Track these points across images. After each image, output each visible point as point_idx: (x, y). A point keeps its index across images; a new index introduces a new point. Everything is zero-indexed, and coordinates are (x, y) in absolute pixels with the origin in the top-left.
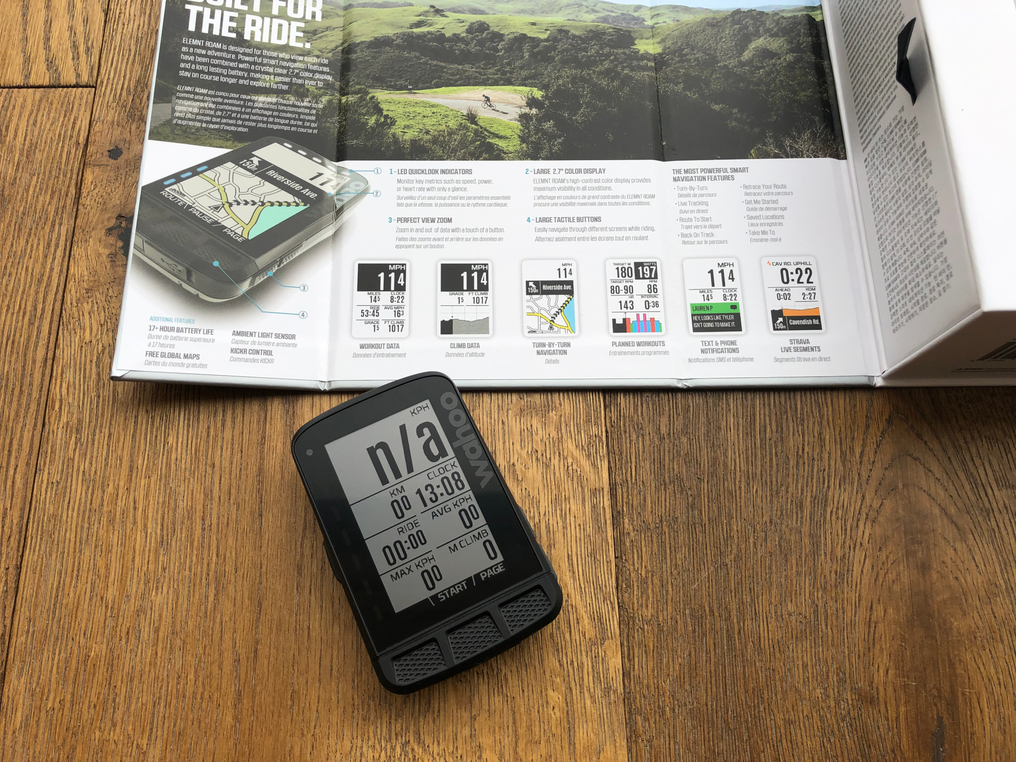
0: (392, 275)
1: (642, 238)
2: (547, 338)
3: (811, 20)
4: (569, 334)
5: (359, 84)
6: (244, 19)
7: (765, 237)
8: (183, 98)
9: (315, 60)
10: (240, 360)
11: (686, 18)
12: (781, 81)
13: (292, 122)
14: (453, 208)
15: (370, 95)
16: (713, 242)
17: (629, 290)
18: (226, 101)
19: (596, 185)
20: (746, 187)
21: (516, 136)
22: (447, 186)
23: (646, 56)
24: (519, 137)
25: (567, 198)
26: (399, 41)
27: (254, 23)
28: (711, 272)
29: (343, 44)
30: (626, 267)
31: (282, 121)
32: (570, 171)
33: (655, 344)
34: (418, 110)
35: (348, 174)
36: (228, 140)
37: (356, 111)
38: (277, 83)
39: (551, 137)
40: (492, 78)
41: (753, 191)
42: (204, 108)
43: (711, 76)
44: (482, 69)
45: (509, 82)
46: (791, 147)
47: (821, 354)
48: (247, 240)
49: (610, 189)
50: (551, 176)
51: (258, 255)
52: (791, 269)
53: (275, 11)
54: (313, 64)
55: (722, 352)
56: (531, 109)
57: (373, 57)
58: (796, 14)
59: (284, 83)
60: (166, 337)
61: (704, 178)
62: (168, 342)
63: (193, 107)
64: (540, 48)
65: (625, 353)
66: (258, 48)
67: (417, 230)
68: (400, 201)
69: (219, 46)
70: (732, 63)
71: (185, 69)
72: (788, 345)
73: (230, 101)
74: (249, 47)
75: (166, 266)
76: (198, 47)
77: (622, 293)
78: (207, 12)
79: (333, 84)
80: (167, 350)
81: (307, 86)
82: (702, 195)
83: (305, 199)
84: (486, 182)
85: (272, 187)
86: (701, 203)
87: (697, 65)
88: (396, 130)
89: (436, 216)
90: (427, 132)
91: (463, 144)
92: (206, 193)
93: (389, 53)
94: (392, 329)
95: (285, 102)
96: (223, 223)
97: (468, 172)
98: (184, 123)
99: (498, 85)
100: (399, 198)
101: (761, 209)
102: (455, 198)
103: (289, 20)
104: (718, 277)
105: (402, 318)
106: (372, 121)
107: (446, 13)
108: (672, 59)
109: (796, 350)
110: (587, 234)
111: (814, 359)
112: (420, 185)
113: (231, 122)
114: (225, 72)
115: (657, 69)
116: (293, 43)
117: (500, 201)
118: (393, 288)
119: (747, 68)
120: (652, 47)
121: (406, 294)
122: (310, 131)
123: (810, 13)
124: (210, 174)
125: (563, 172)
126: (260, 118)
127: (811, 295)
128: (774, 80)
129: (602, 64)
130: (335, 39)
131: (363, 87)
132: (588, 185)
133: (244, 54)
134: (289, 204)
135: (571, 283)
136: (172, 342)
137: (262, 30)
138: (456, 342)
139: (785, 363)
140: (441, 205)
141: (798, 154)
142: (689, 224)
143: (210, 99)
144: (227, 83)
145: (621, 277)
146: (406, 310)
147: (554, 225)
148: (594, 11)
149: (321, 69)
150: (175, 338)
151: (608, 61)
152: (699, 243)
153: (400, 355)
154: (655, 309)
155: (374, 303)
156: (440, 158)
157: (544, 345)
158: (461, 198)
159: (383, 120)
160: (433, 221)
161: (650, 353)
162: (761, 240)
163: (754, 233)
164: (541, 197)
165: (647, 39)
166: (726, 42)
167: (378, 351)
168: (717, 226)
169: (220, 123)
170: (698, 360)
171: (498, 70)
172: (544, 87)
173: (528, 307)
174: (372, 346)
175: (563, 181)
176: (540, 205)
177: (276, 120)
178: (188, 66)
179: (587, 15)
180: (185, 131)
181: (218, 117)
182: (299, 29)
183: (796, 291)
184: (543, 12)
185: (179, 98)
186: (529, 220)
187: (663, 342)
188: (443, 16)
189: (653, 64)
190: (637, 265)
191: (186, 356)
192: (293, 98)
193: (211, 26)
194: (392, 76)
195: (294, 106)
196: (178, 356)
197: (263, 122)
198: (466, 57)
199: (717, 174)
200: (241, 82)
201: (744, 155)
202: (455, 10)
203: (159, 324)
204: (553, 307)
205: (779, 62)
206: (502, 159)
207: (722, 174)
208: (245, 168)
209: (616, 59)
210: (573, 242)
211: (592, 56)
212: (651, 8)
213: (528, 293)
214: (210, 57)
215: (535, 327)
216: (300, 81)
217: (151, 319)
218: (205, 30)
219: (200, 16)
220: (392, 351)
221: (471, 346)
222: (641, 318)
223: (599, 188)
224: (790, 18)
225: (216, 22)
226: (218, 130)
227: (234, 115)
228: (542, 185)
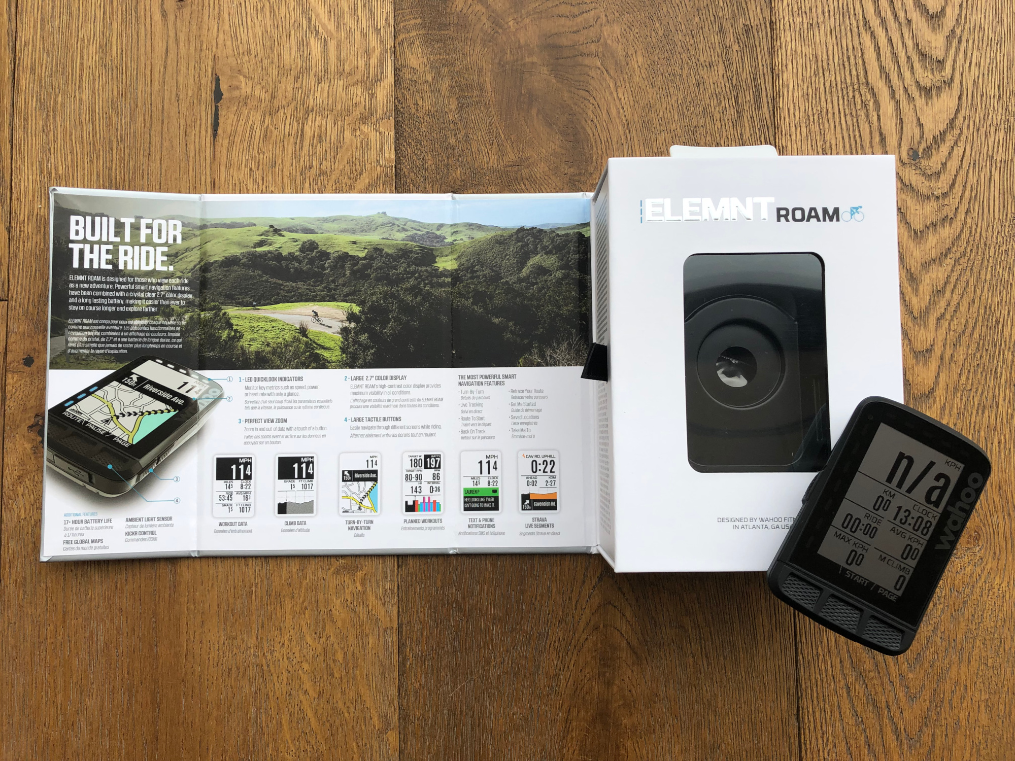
0: (242, 467)
1: (431, 435)
2: (356, 517)
3: (581, 236)
4: (373, 513)
5: (214, 301)
6: (118, 250)
7: (522, 434)
8: (74, 330)
9: (178, 281)
10: (133, 540)
11: (480, 235)
12: (550, 297)
13: (162, 340)
14: (288, 410)
15: (223, 311)
16: (484, 438)
17: (419, 477)
18: (108, 328)
19: (399, 390)
20: (513, 391)
21: (338, 347)
22: (283, 391)
23: (445, 273)
24: (341, 348)
25: (376, 401)
26: (245, 260)
27: (126, 253)
28: (481, 462)
29: (200, 262)
30: (418, 458)
31: (154, 340)
32: (379, 378)
33: (435, 521)
34: (262, 324)
35: (207, 382)
36: (112, 362)
37: (212, 326)
38: (148, 306)
39: (366, 348)
40: (320, 295)
41: (517, 395)
42: (91, 336)
43: (495, 292)
44: (312, 286)
45: (333, 299)
46: (551, 357)
47: (555, 530)
48: (132, 445)
49: (409, 393)
50: (364, 382)
51: (140, 457)
52: (540, 461)
53: (143, 240)
54: (177, 285)
55: (483, 527)
56: (350, 323)
57: (225, 276)
58: (568, 232)
59: (153, 306)
60: (77, 529)
61: (482, 384)
62: (79, 532)
63: (82, 337)
64: (359, 266)
65: (413, 529)
66: (131, 277)
67: (260, 429)
68: (247, 405)
69: (98, 279)
70: (512, 279)
71: (74, 304)
72: (530, 522)
73: (111, 328)
74: (123, 276)
75: (73, 473)
76: (82, 282)
77: (414, 480)
78: (87, 248)
79: (194, 301)
80: (79, 538)
81: (172, 306)
82: (479, 398)
83: (175, 406)
84: (313, 388)
85: (149, 399)
86: (478, 405)
87: (484, 281)
88: (244, 343)
89: (274, 417)
90: (268, 345)
91: (296, 355)
92: (98, 409)
93: (237, 271)
94: (242, 510)
95: (154, 323)
96: (113, 433)
97: (300, 379)
98: (76, 351)
99: (324, 301)
100: (247, 402)
101: (523, 410)
102: (289, 402)
103: (155, 245)
104: (485, 466)
105: (249, 501)
106: (225, 335)
107: (283, 233)
108: (465, 276)
109: (536, 526)
110: (390, 431)
111: (548, 534)
112: (262, 391)
113: (114, 346)
114: (105, 301)
115: (453, 284)
116: (159, 268)
117: (324, 404)
118: (242, 477)
119: (524, 284)
120: (450, 263)
121: (252, 482)
122: (176, 346)
123: (580, 231)
124: (100, 393)
125: (373, 379)
126: (136, 340)
127: (552, 482)
128: (544, 296)
129: (408, 281)
130: (193, 259)
131: (217, 303)
132: (393, 390)
133: (120, 283)
134: (162, 412)
135: (375, 472)
136: (82, 532)
137: (133, 258)
138: (289, 520)
139: (527, 536)
140: (279, 408)
141: (555, 363)
142: (468, 422)
143: (95, 327)
144: (107, 311)
145: (413, 467)
146: (252, 495)
147: (365, 424)
148: (404, 230)
149: (183, 289)
150: (83, 529)
151: (413, 278)
152: (474, 438)
153: (248, 531)
154: (437, 493)
155: (228, 490)
156: (278, 368)
157: (354, 522)
158: (294, 402)
159: (233, 334)
160: (272, 421)
161: (431, 529)
162: (520, 437)
163: (515, 431)
164: (355, 400)
165: (447, 256)
166: (510, 261)
167: (232, 528)
168: (488, 425)
169: (104, 348)
170: (465, 533)
171: (325, 287)
172: (361, 303)
173: (343, 491)
174: (227, 524)
175: (373, 386)
176: (355, 407)
177: (149, 340)
178: (75, 300)
179: (398, 234)
180: (78, 359)
181: (102, 343)
182: (163, 254)
183: (542, 479)
184: (362, 231)
185: (70, 330)
186: (346, 420)
187: (441, 520)
188: (281, 235)
189: (450, 280)
190: (426, 457)
191: (93, 541)
192: (161, 319)
193: (91, 261)
194: (240, 294)
195: (162, 325)
196: (87, 542)
197: (139, 343)
198: (299, 275)
199: (491, 380)
200: (119, 309)
201: (513, 363)
202: (290, 230)
203: (71, 519)
204: (362, 492)
205: (550, 278)
206: (326, 368)
207: (496, 380)
208: (127, 385)
209: (420, 276)
210: (379, 438)
211: (400, 273)
212: (452, 225)
213: (343, 481)
214: (92, 290)
215: (348, 508)
216: (166, 303)
217: (65, 515)
218: (87, 265)
219: (81, 252)
220: (242, 528)
221: (300, 523)
222: (427, 501)
223: (401, 393)
224: (563, 235)
225: (95, 256)
226: (104, 354)
227: (115, 340)
228: (357, 390)
